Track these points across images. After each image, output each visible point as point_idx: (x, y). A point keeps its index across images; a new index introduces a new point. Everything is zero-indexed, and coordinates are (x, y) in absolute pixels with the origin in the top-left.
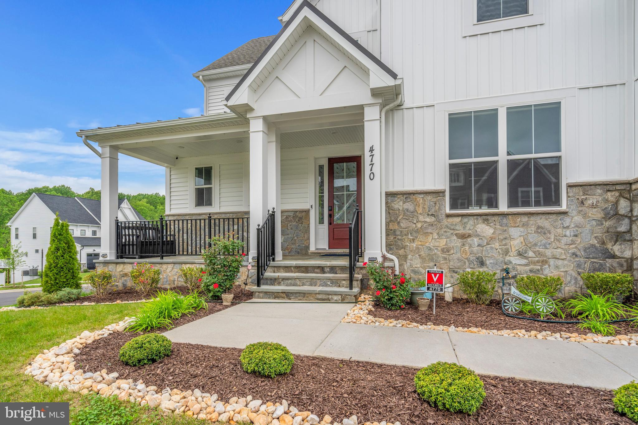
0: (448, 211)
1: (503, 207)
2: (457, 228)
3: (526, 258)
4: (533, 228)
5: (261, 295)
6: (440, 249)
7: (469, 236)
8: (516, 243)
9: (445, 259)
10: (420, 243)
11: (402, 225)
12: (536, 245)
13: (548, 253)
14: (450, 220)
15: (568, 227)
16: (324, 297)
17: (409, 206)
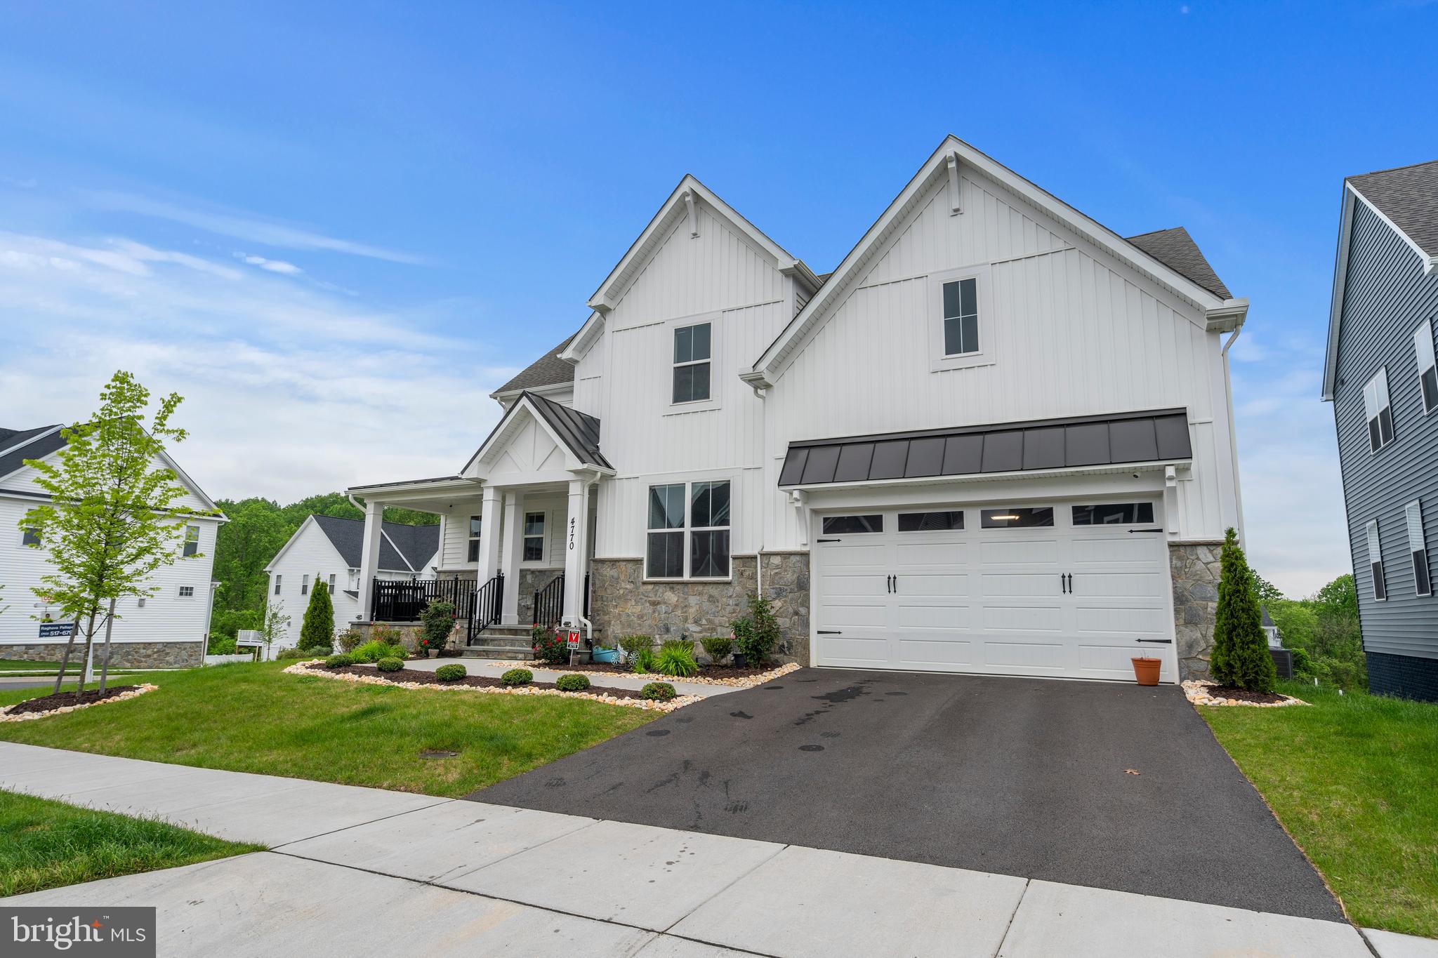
0: (645, 579)
1: (687, 577)
2: (650, 595)
3: (701, 625)
4: (706, 597)
5: (468, 653)
6: (636, 615)
7: (659, 603)
8: (692, 611)
9: (640, 625)
10: (621, 609)
11: (608, 591)
12: (708, 613)
13: (717, 621)
14: (646, 587)
15: (731, 597)
16: (513, 655)
17: (614, 573)
